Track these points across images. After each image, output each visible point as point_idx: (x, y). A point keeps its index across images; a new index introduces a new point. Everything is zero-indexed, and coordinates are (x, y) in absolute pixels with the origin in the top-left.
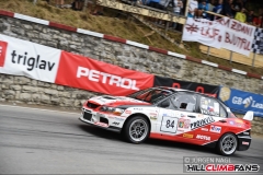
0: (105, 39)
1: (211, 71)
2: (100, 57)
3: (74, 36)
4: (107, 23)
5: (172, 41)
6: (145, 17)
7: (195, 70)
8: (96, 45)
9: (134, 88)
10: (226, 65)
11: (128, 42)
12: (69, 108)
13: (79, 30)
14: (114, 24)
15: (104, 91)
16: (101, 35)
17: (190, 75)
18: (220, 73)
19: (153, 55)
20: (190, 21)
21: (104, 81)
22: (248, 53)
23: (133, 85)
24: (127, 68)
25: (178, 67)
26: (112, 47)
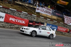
0: (17, 11)
1: (42, 19)
2: (16, 16)
3: (9, 10)
4: (17, 7)
5: (33, 12)
6: (27, 6)
7: (39, 19)
8: (14, 12)
9: (24, 23)
10: (46, 18)
11: (23, 12)
12: (8, 28)
13: (10, 9)
14: (19, 7)
15: (16, 24)
16: (16, 10)
17: (37, 20)
18: (44, 20)
19: (29, 15)
20: (38, 7)
21: (17, 21)
22: (50, 15)
23: (24, 22)
24: (22, 18)
25: (35, 18)
26: (19, 13)
